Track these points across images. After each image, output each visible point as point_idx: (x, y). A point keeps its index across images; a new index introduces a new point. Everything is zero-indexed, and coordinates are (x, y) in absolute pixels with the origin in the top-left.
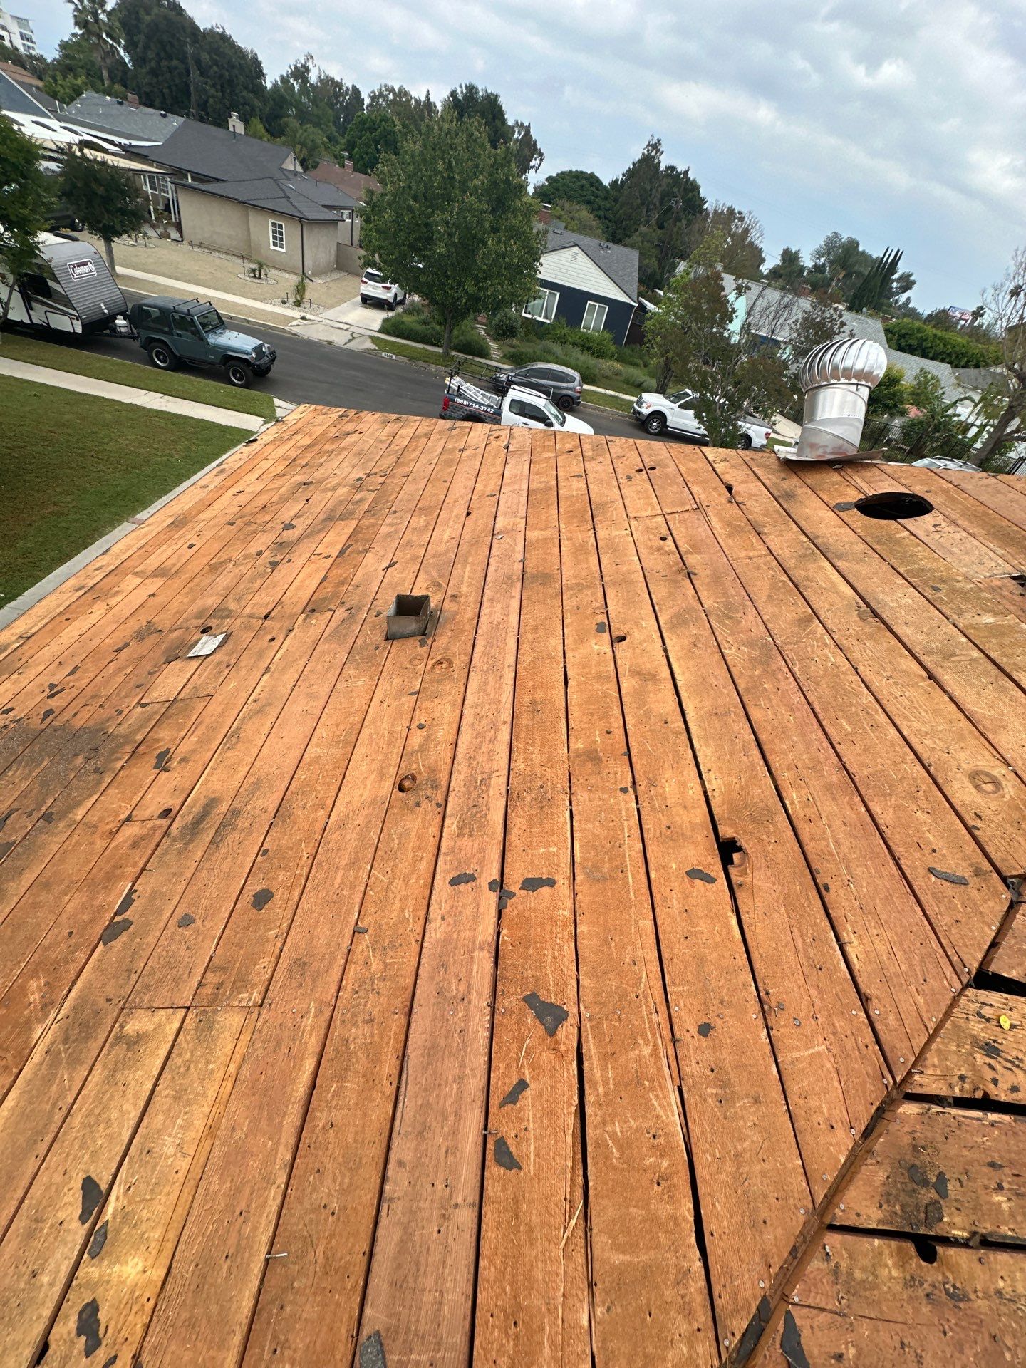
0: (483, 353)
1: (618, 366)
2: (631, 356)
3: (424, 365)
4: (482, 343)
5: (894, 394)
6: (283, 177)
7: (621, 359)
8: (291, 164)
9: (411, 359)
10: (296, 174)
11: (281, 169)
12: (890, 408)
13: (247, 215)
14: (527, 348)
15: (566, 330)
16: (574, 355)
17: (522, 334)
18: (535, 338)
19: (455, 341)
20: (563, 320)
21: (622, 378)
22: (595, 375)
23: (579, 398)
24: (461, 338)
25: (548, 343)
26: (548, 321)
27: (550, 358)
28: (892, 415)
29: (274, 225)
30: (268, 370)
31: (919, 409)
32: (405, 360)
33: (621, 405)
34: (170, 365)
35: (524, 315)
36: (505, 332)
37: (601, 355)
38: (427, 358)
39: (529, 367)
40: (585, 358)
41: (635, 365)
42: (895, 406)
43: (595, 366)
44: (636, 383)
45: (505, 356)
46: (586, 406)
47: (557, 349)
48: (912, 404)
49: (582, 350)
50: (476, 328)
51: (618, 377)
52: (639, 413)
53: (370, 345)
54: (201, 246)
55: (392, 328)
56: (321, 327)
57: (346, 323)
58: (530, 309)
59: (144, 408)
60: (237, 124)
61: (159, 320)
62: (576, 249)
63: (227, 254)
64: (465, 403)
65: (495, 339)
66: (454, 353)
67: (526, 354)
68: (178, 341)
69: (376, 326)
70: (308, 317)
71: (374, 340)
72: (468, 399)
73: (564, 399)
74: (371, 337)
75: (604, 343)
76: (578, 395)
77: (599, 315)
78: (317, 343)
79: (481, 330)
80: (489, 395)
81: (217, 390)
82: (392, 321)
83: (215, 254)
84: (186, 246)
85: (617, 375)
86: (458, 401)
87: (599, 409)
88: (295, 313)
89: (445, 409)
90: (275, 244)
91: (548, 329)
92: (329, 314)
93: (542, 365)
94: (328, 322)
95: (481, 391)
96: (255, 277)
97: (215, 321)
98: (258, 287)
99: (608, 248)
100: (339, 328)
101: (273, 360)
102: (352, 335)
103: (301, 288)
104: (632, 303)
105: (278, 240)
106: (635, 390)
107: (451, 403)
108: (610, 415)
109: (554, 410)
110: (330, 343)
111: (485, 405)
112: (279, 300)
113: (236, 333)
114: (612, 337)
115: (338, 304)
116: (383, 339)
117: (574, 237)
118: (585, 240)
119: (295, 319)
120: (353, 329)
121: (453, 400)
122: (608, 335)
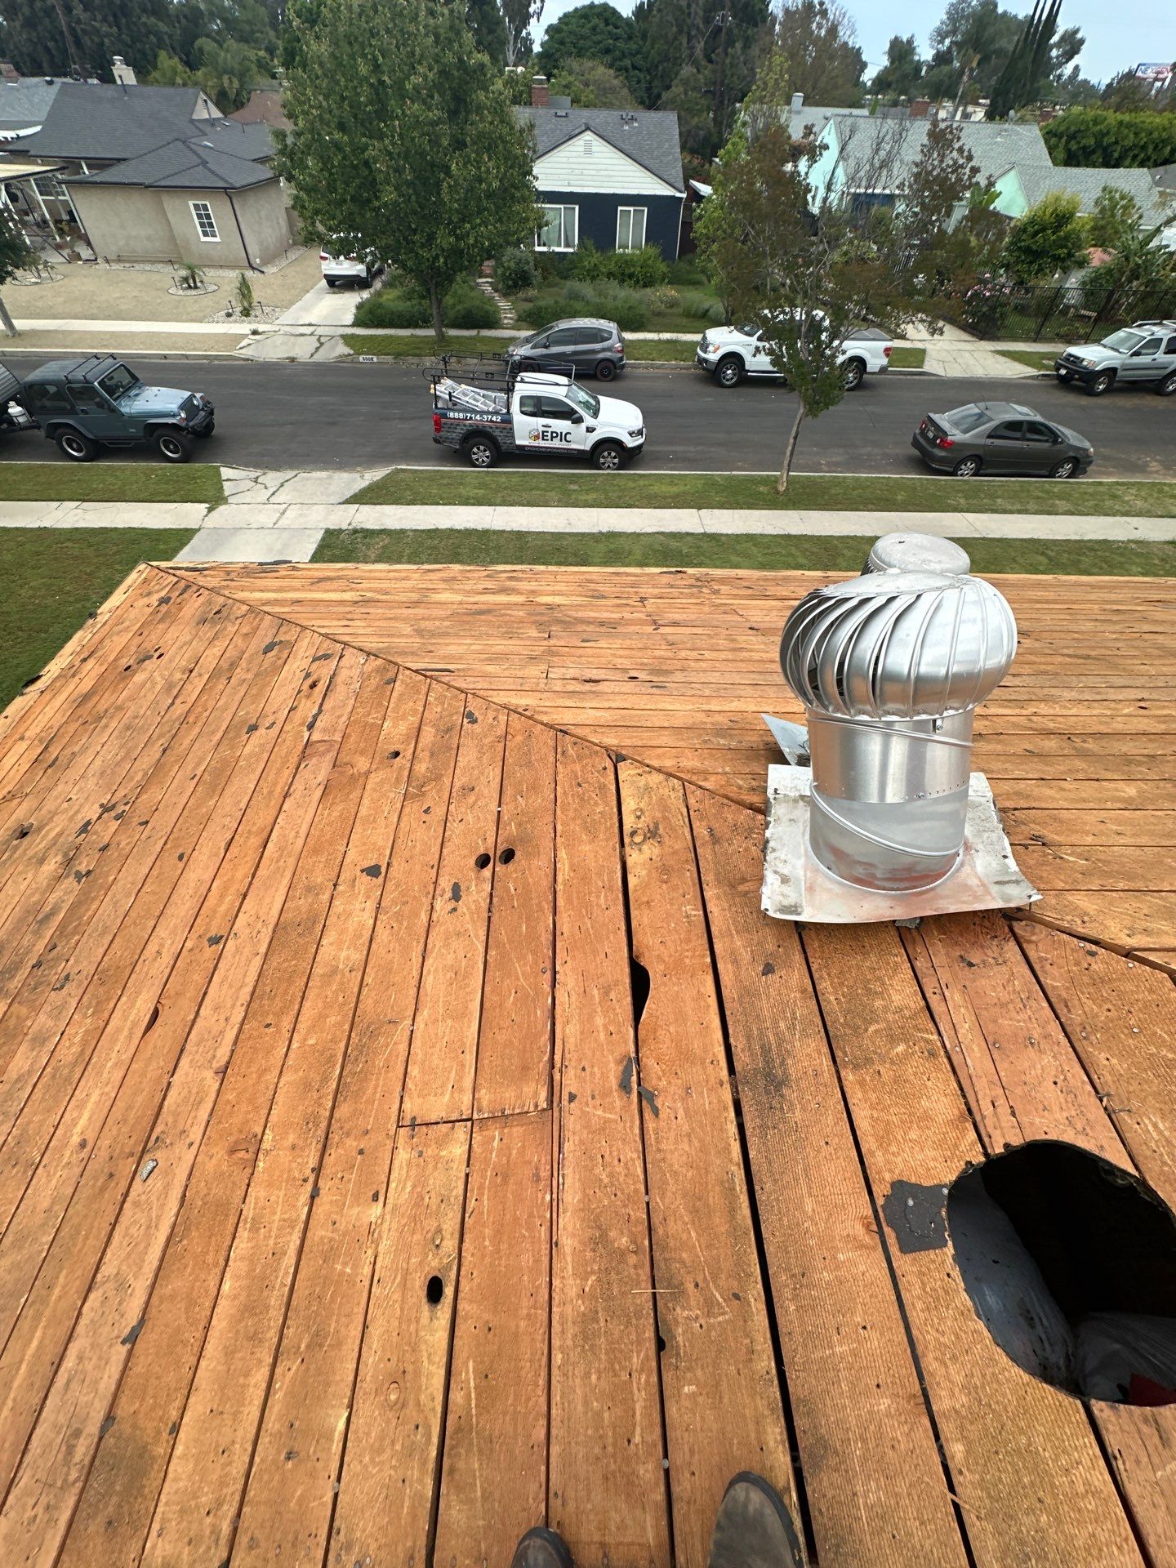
0: (491, 322)
1: (672, 292)
2: (689, 272)
3: (415, 360)
4: (487, 307)
5: (1067, 238)
6: (197, 132)
7: (675, 280)
8: (206, 111)
9: (397, 355)
10: (212, 122)
11: (192, 121)
12: (1063, 260)
13: (161, 202)
14: (547, 299)
15: (596, 258)
16: (611, 292)
17: (539, 279)
18: (557, 279)
19: (451, 314)
20: (589, 243)
21: (681, 310)
22: (642, 316)
23: (621, 359)
24: (459, 307)
25: (573, 285)
26: (571, 250)
27: (578, 305)
28: (1066, 271)
29: (196, 207)
30: (209, 427)
31: (1105, 251)
32: (389, 358)
33: (682, 352)
34: (86, 452)
35: (538, 249)
36: (515, 282)
37: (648, 283)
38: (416, 348)
40: (623, 294)
41: (696, 283)
42: (1070, 255)
43: (641, 302)
44: (701, 311)
45: (520, 319)
46: (634, 367)
47: (587, 289)
48: (1094, 246)
49: (622, 281)
50: (478, 284)
51: (673, 310)
52: (706, 361)
53: (343, 349)
54: (119, 260)
55: (367, 316)
56: (279, 340)
57: (310, 325)
58: (544, 238)
59: (56, 529)
60: (123, 73)
61: (58, 396)
62: (588, 136)
63: (153, 262)
64: (461, 415)
65: (505, 295)
66: (453, 332)
67: (546, 308)
68: (87, 420)
69: (349, 318)
70: (261, 328)
71: (348, 339)
72: (465, 410)
73: (602, 365)
74: (343, 337)
75: (650, 262)
76: (620, 355)
77: (637, 224)
78: (276, 364)
79: (485, 285)
80: (493, 394)
81: (148, 477)
82: (367, 306)
83: (138, 267)
84: (102, 265)
85: (672, 307)
86: (451, 415)
87: (652, 366)
88: (243, 328)
89: (438, 430)
90: (205, 234)
91: (572, 262)
92: (287, 317)
93: (565, 325)
94: (288, 329)
95: (482, 392)
96: (190, 287)
97: (127, 379)
98: (196, 302)
99: (633, 119)
100: (302, 335)
101: (211, 413)
102: (319, 340)
103: (245, 290)
104: (678, 195)
105: (207, 226)
106: (697, 324)
107: (443, 420)
108: (669, 371)
109: (583, 396)
110: (293, 360)
111: (488, 413)
112: (223, 313)
113: (155, 389)
114: (658, 251)
115: (299, 298)
116: (358, 336)
117: (585, 115)
118: (600, 116)
119: (245, 336)
120: (320, 331)
121: (445, 416)
122: (653, 251)
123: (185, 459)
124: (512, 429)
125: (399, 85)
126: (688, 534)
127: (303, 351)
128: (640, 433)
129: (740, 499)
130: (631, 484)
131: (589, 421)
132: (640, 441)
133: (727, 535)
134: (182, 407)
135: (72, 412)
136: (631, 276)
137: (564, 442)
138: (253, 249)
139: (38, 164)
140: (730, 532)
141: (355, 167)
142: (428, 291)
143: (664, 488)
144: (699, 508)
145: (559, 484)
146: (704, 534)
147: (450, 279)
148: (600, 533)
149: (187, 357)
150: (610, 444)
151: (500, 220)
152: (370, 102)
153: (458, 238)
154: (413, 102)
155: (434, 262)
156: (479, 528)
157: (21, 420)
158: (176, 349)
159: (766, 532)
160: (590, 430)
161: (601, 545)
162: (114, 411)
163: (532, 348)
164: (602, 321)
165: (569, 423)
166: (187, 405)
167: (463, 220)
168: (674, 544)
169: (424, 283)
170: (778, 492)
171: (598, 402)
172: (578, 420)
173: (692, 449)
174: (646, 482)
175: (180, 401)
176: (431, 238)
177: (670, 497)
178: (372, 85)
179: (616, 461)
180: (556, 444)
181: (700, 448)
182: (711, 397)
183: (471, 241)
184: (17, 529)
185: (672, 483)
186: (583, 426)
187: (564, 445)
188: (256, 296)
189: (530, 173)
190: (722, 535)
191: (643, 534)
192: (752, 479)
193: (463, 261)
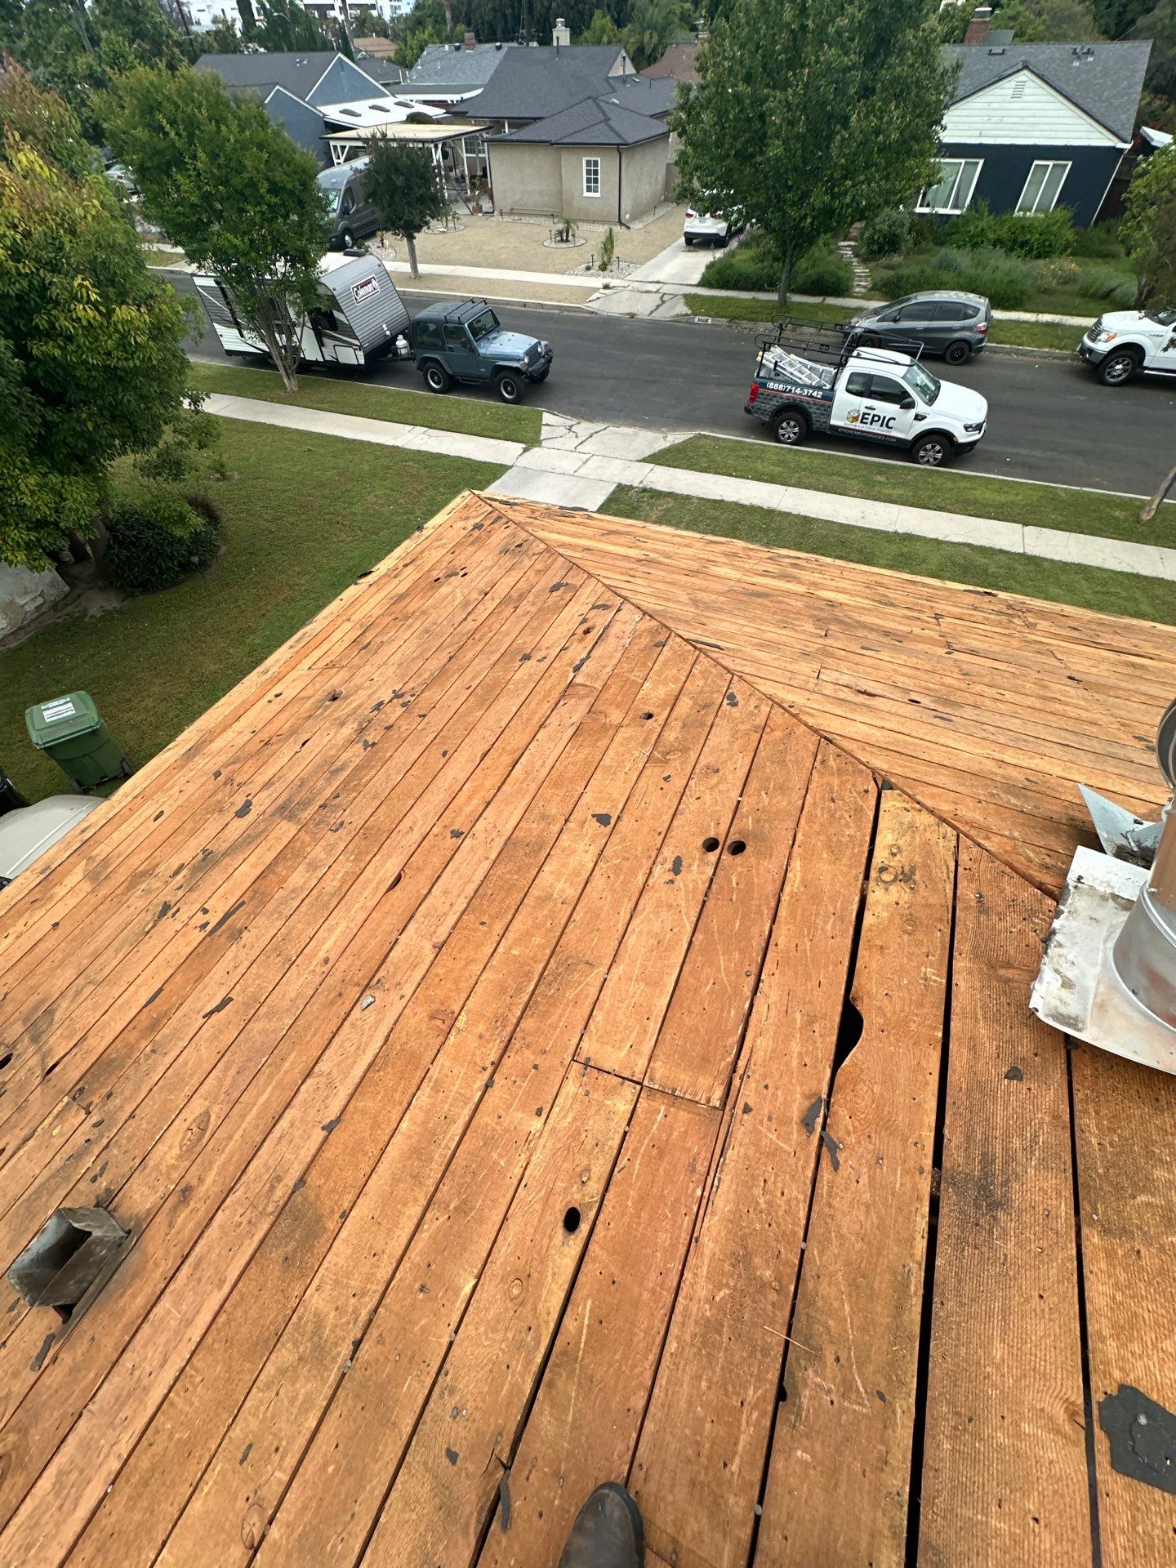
0: (841, 290)
1: (1071, 265)
2: (1102, 242)
3: (750, 325)
4: (841, 273)
6: (609, 89)
7: (1080, 251)
8: (623, 67)
9: (733, 319)
10: (624, 79)
11: (607, 79)
13: (558, 161)
14: (912, 267)
15: (987, 221)
16: (992, 262)
17: (910, 244)
18: (931, 245)
19: (801, 279)
20: (984, 205)
21: (1077, 288)
23: (981, 341)
24: (810, 272)
25: (950, 252)
26: (957, 212)
27: (947, 277)
29: (588, 163)
30: (545, 373)
32: (724, 321)
33: (1061, 339)
35: (918, 210)
36: (880, 247)
37: (1044, 252)
38: (753, 313)
39: (914, 301)
40: (1007, 266)
41: (1107, 256)
43: (1027, 276)
44: (1105, 290)
45: (874, 288)
46: (994, 351)
47: (963, 259)
51: (1067, 288)
52: (1091, 351)
53: (682, 309)
54: (511, 213)
55: (716, 277)
56: (626, 294)
57: (658, 282)
58: (929, 197)
59: (404, 450)
60: (561, 34)
61: (436, 333)
62: (1025, 76)
63: (537, 215)
64: (781, 387)
65: (865, 261)
66: (797, 298)
67: (908, 277)
68: (450, 358)
69: (696, 278)
70: (613, 282)
71: (689, 299)
72: (786, 382)
73: (955, 346)
74: (686, 296)
75: (1054, 228)
76: (980, 336)
77: (1053, 182)
78: (617, 319)
79: (846, 248)
80: (820, 368)
81: (484, 412)
82: (717, 266)
83: (525, 219)
84: (497, 218)
85: (1065, 283)
86: (771, 385)
87: (1017, 352)
88: (597, 282)
89: (752, 400)
90: (589, 189)
91: (956, 225)
92: (640, 273)
93: (924, 297)
94: (637, 285)
95: (810, 364)
96: (562, 240)
97: (490, 323)
98: (563, 254)
99: (1089, 52)
100: (647, 292)
101: (550, 361)
102: (662, 298)
103: (609, 245)
104: (1120, 145)
105: (592, 180)
106: (1092, 305)
107: (761, 390)
108: (1037, 359)
109: (922, 378)
110: (632, 316)
111: (810, 387)
112: (584, 266)
113: (510, 334)
114: (1069, 215)
115: (655, 254)
116: (700, 296)
117: (1026, 51)
118: (1048, 52)
119: (596, 290)
120: (665, 289)
121: (764, 386)
122: (1063, 214)
123: (515, 402)
124: (831, 407)
125: (821, 29)
126: (1001, 551)
127: (643, 307)
128: (978, 427)
129: (1085, 521)
130: (949, 485)
131: (921, 407)
132: (976, 436)
133: (1052, 561)
134: (527, 353)
135: (442, 349)
136: (1023, 245)
137: (884, 428)
138: (627, 204)
139: (471, 125)
140: (1057, 558)
141: (749, 120)
142: (784, 253)
143: (988, 495)
144: (1026, 524)
145: (865, 473)
146: (1023, 555)
147: (811, 241)
148: (896, 533)
149: (542, 306)
150: (941, 436)
151: (887, 178)
152: (785, 51)
153: (834, 197)
154: (830, 48)
155: (800, 222)
156: (765, 506)
157: (403, 352)
158: (536, 298)
159: (1106, 566)
160: (919, 418)
161: (893, 547)
162: (473, 350)
163: (879, 321)
164: (971, 295)
165: (896, 407)
166: (532, 352)
167: (845, 177)
168: (981, 560)
169: (783, 244)
170: (1139, 521)
171: (938, 388)
172: (910, 405)
173: (1038, 454)
174: (969, 485)
175: (528, 347)
176: (805, 195)
177: (991, 506)
178: (792, 31)
179: (939, 456)
180: (876, 429)
181: (1050, 454)
182: (1085, 396)
183: (848, 200)
184: (378, 444)
185: (1000, 491)
186: (913, 412)
187: (884, 431)
188: (617, 252)
189: (938, 122)
190: (1045, 559)
191: (946, 542)
192: (1110, 502)
193: (831, 222)
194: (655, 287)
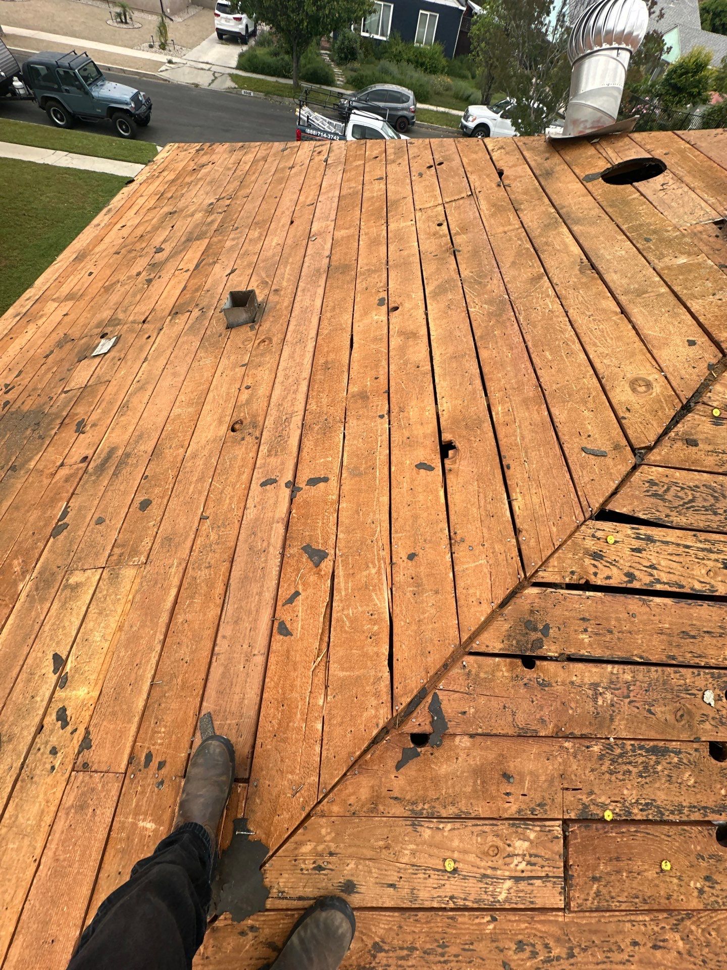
0: (329, 81)
1: (448, 80)
2: (460, 69)
3: (279, 99)
4: (327, 70)
5: (700, 81)
7: (451, 73)
9: (267, 93)
12: (694, 97)
14: (367, 71)
15: (401, 47)
16: (409, 72)
17: (362, 56)
18: (374, 59)
19: (304, 72)
20: (398, 35)
21: (452, 93)
22: (428, 93)
23: (413, 118)
24: (309, 66)
25: (385, 63)
26: (384, 39)
27: (388, 78)
28: (695, 105)
30: (148, 117)
31: (721, 94)
32: (262, 95)
33: (451, 121)
34: (67, 122)
35: (363, 34)
36: (346, 55)
37: (433, 70)
38: (279, 91)
39: (370, 90)
40: (418, 75)
41: (463, 77)
42: (699, 93)
43: (428, 82)
44: (464, 96)
45: (348, 82)
46: (420, 126)
47: (393, 68)
48: (715, 90)
49: (416, 67)
50: (321, 54)
51: (448, 93)
52: (466, 127)
53: (230, 84)
55: (245, 63)
56: (187, 69)
57: (207, 63)
58: (367, 27)
65: (339, 65)
66: (305, 85)
67: (365, 77)
69: (234, 63)
70: (174, 60)
71: (233, 77)
72: (317, 130)
73: (401, 119)
74: (230, 75)
75: (436, 56)
76: (412, 114)
77: (431, 24)
78: (184, 86)
79: (326, 54)
80: (334, 123)
81: (109, 144)
82: (247, 55)
85: (447, 90)
87: (431, 127)
88: (162, 58)
91: (385, 48)
92: (192, 54)
93: (379, 87)
94: (193, 63)
95: (327, 119)
96: (122, 22)
97: (94, 73)
98: (126, 33)
100: (202, 69)
101: (150, 108)
102: (214, 74)
103: (162, 30)
104: (461, 8)
106: (463, 103)
108: (441, 132)
110: (197, 85)
112: (147, 44)
113: (114, 83)
114: (442, 48)
115: (198, 43)
116: (241, 76)
119: (163, 63)
120: (214, 68)
122: (439, 48)
123: (132, 138)
127: (204, 80)
134: (132, 99)
136: (422, 64)
142: (292, 49)
147: (307, 42)
149: (124, 71)
155: (299, 25)
157: (22, 92)
158: (117, 64)
162: (89, 93)
164: (404, 88)
166: (135, 99)
169: (289, 41)
188: (170, 35)
194: (207, 67)
